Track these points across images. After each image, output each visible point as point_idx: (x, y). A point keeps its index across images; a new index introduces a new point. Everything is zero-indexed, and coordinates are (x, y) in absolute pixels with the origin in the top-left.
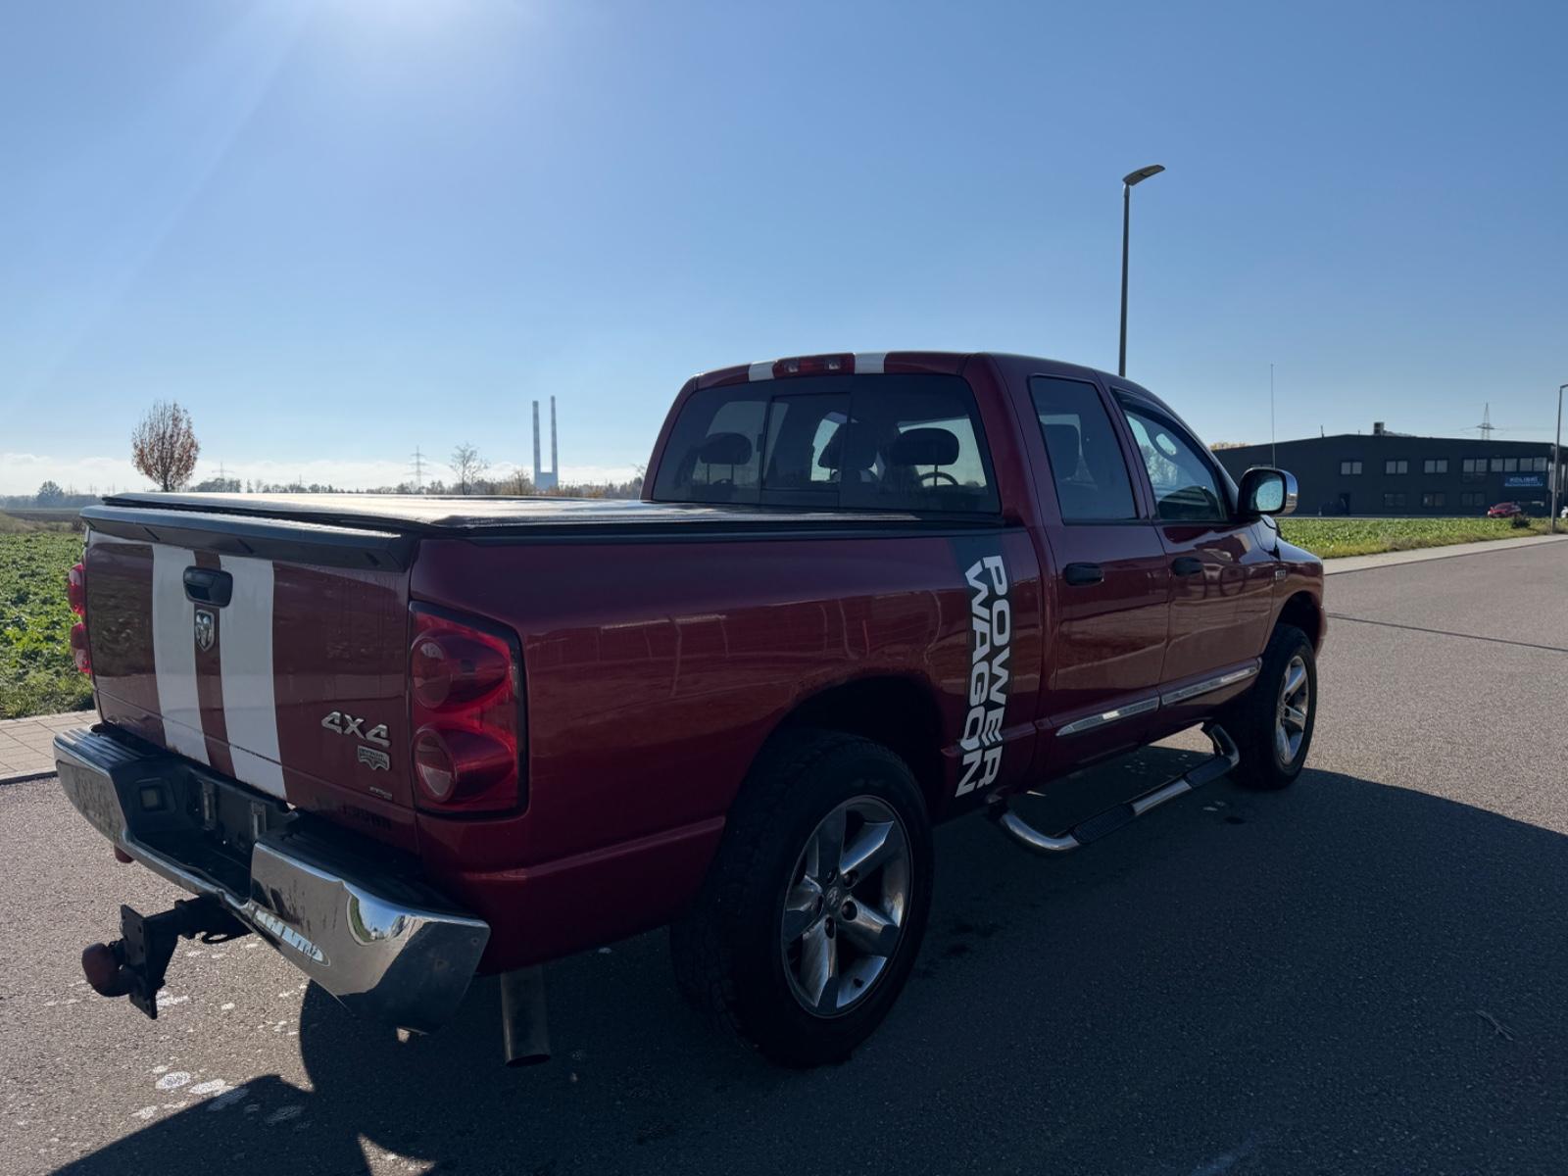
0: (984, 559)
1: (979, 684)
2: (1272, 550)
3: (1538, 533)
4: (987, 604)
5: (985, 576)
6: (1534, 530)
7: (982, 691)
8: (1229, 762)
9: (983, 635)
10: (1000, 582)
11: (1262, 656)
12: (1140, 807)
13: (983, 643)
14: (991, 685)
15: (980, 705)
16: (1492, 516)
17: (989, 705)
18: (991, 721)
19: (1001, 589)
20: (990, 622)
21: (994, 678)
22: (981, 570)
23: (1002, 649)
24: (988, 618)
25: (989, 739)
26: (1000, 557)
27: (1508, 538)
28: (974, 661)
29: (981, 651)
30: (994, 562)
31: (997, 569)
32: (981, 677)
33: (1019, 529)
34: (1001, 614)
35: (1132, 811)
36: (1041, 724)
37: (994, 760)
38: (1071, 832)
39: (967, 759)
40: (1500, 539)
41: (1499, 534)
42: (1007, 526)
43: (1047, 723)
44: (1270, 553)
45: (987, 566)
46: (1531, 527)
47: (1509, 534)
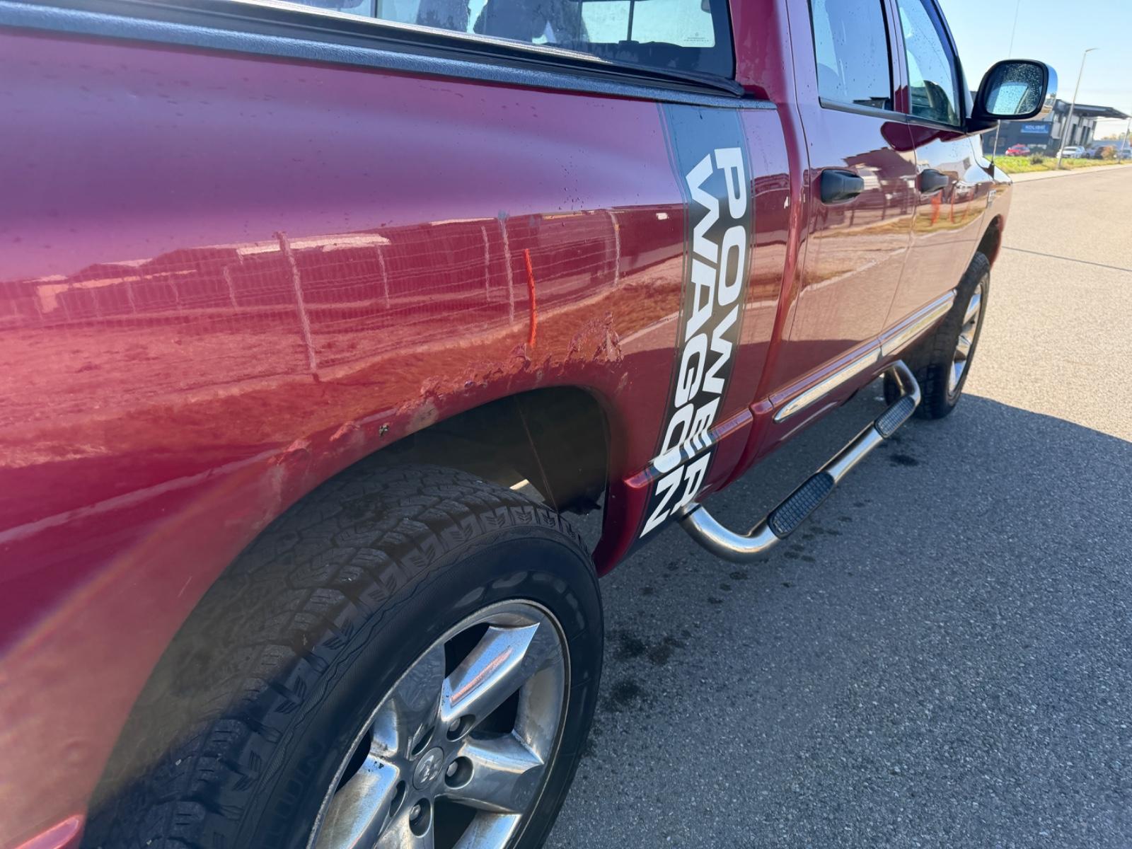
0: (717, 151)
1: (691, 371)
2: (987, 166)
3: (1049, 169)
4: (715, 234)
5: (714, 183)
6: (1045, 166)
7: (693, 381)
8: (913, 401)
9: (705, 290)
10: (737, 196)
11: (957, 288)
12: (837, 473)
13: (703, 302)
14: (708, 366)
15: (689, 402)
16: (1009, 155)
17: (701, 399)
18: (700, 422)
19: (738, 208)
20: (717, 266)
21: (712, 357)
22: (711, 172)
23: (729, 307)
24: (715, 260)
25: (694, 447)
26: (739, 149)
27: (1028, 172)
28: (687, 337)
29: (700, 316)
30: (729, 158)
31: (734, 170)
32: (694, 361)
33: (761, 104)
34: (734, 250)
35: (830, 478)
36: (760, 408)
37: (698, 474)
38: (769, 521)
39: (661, 487)
40: (1023, 172)
41: (1022, 168)
42: (746, 97)
43: (766, 406)
44: (985, 170)
45: (719, 166)
46: (1044, 164)
47: (1029, 169)
